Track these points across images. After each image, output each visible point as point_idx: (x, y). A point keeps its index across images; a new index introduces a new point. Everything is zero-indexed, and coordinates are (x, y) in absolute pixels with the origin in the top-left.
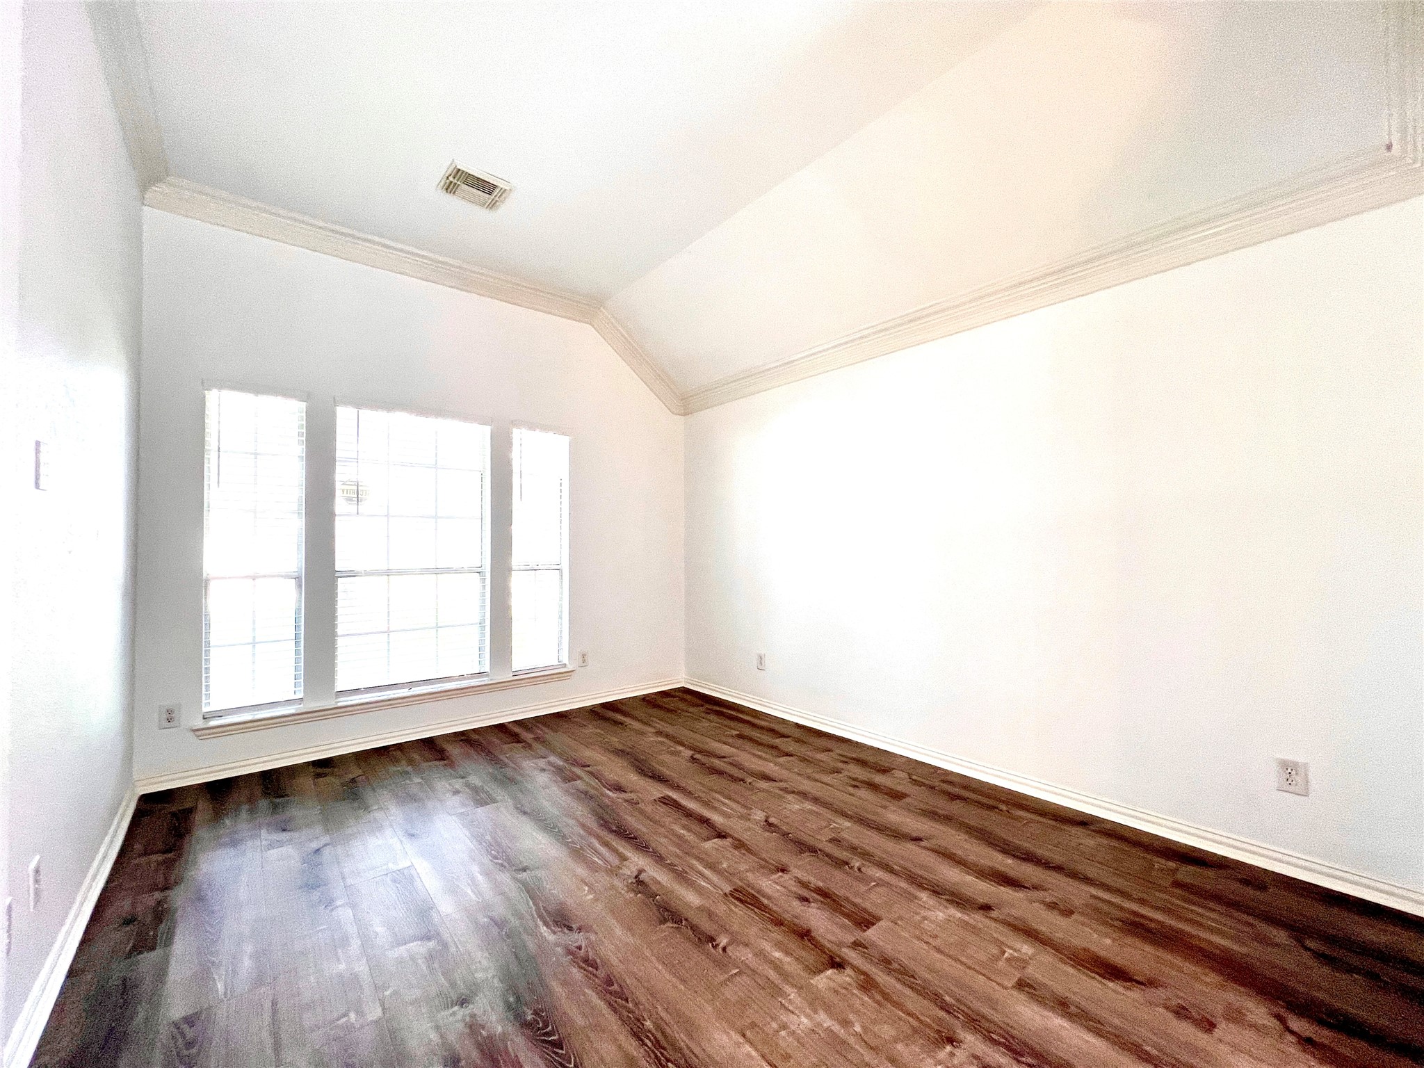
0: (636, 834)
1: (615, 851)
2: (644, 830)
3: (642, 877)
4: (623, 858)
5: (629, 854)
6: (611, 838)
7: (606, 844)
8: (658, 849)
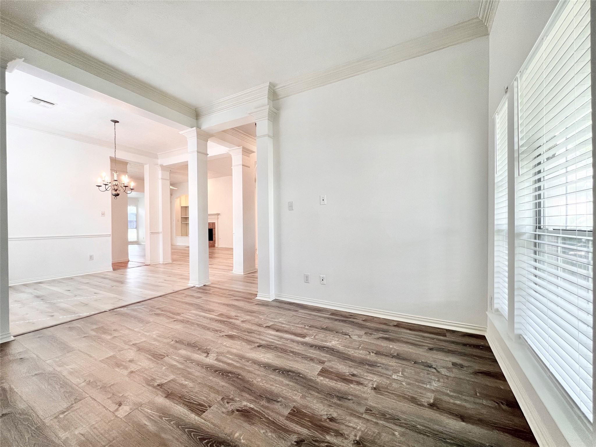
0: (215, 374)
1: (223, 362)
2: (211, 378)
3: (206, 355)
4: (217, 360)
5: (215, 362)
6: (229, 368)
7: (228, 364)
8: (200, 368)
